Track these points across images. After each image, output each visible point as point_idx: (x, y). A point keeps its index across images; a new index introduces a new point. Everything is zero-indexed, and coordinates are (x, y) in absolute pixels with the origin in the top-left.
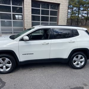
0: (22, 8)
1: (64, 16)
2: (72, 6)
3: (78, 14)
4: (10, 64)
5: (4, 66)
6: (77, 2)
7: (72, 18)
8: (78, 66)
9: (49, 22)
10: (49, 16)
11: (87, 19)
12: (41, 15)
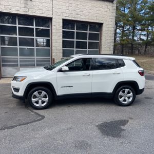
0: (49, 30)
1: (109, 41)
2: (122, 24)
3: (133, 37)
4: (46, 98)
5: (40, 101)
6: (131, 17)
7: (123, 42)
8: (126, 103)
9: (87, 49)
10: (88, 41)
11: (147, 44)
12: (75, 40)
